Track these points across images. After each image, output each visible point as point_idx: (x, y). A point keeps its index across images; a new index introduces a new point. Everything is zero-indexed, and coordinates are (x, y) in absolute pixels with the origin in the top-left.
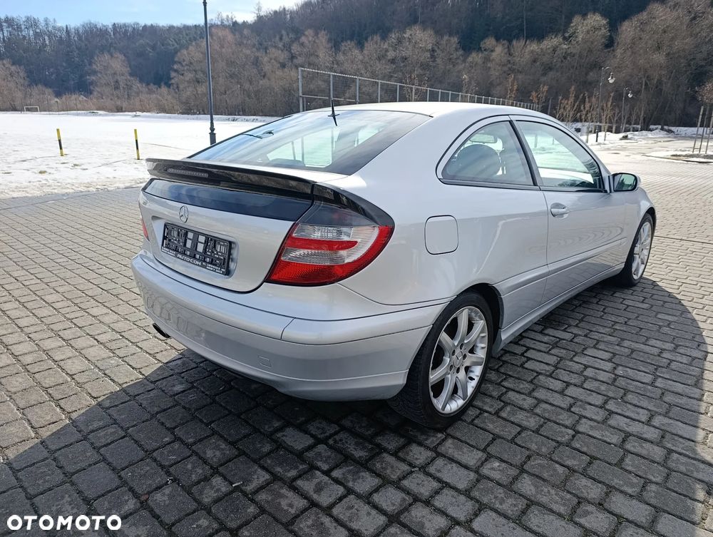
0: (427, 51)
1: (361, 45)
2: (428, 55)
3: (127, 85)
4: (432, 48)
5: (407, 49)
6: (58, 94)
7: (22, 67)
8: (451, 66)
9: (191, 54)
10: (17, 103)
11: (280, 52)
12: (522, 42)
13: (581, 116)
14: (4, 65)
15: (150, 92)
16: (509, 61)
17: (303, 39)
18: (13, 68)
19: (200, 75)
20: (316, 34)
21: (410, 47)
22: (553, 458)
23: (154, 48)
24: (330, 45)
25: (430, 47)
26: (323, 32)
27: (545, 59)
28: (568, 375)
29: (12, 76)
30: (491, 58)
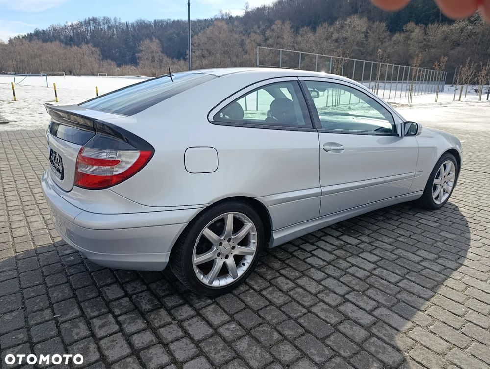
0: (362, 33)
1: (314, 30)
2: (362, 35)
3: (159, 59)
4: (367, 31)
5: (347, 32)
6: (119, 65)
7: (99, 48)
8: (380, 44)
9: (200, 38)
10: (95, 71)
11: (258, 36)
12: (436, 25)
13: (478, 80)
14: (88, 47)
15: (174, 63)
16: (425, 39)
17: (274, 27)
18: (94, 49)
19: (205, 53)
20: (283, 22)
21: (349, 31)
22: (277, 328)
23: (178, 35)
24: (292, 30)
25: (364, 30)
26: (288, 21)
27: (454, 37)
28: (334, 269)
29: (93, 54)
30: (411, 37)
